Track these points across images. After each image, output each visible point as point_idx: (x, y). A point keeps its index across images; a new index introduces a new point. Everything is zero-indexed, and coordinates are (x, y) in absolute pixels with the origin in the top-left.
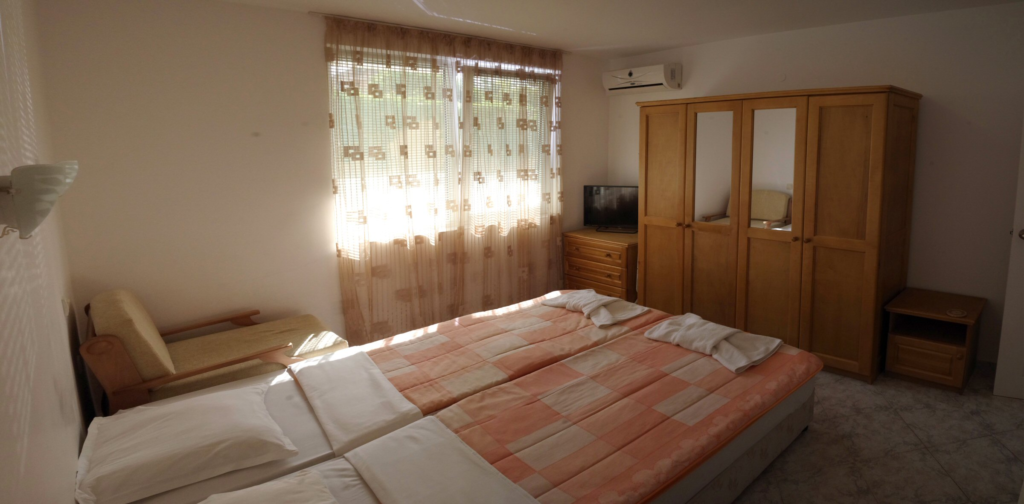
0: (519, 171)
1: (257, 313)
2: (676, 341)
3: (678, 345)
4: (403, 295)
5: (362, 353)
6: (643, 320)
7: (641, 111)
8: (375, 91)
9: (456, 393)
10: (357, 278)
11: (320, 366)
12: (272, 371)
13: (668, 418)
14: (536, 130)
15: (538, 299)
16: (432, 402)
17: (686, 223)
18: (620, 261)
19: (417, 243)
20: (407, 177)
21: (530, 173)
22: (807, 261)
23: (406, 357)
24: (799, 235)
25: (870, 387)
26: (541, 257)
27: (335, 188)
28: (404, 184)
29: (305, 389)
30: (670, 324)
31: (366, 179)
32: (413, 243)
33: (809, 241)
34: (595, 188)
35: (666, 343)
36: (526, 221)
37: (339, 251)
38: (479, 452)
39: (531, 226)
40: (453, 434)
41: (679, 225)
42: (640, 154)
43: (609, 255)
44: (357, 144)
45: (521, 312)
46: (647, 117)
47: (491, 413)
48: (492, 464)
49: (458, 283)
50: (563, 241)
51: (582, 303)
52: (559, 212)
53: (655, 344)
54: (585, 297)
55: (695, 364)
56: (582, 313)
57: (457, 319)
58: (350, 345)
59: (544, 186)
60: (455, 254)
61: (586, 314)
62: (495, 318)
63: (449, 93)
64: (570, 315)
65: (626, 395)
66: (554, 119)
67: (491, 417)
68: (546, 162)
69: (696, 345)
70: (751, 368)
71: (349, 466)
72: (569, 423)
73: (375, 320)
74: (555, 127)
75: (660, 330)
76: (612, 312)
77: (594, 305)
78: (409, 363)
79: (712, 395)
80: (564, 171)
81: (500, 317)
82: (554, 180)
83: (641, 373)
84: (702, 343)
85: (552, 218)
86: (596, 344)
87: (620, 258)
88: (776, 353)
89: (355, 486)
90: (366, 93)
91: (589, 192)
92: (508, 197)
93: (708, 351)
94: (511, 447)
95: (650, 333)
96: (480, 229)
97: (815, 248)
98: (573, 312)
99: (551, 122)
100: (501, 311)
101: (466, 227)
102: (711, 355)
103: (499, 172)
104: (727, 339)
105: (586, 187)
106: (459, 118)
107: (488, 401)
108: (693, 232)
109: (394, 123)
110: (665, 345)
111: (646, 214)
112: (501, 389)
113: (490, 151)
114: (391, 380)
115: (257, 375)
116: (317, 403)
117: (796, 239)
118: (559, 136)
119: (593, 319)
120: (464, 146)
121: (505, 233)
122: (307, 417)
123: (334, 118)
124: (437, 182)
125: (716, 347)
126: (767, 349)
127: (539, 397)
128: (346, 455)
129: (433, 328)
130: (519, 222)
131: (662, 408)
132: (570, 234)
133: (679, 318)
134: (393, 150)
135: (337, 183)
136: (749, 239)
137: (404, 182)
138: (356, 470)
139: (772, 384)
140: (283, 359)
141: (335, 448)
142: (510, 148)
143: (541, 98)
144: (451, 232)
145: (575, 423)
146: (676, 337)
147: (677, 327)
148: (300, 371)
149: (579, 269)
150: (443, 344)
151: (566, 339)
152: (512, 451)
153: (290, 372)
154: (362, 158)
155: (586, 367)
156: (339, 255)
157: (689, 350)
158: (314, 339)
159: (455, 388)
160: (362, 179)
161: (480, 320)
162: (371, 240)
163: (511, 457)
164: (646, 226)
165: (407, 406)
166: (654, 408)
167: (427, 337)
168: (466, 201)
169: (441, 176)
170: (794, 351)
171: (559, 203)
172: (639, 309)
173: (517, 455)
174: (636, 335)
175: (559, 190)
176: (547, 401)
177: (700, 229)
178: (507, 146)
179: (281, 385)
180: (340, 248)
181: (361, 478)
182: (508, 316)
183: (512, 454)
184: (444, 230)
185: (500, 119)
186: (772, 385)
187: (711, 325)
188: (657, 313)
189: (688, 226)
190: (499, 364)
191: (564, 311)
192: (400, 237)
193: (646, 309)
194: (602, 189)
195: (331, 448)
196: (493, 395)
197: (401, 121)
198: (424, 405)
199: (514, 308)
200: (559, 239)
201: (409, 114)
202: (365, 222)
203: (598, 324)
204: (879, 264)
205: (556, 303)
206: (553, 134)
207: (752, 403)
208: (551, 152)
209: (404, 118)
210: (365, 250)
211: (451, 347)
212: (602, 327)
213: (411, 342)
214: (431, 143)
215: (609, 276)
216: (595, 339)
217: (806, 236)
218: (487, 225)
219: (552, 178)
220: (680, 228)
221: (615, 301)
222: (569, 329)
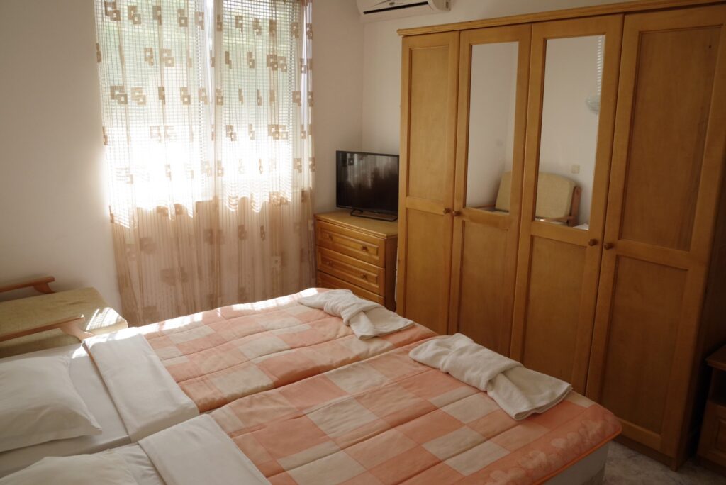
0: (270, 126)
1: (52, 280)
2: (445, 368)
3: (448, 373)
4: (168, 277)
5: (140, 335)
6: (405, 336)
7: (404, 44)
8: (134, 16)
9: (226, 393)
10: (128, 250)
11: (108, 344)
12: (71, 344)
13: (440, 462)
14: (286, 71)
15: (294, 295)
16: (206, 399)
17: (456, 209)
18: (377, 258)
19: (177, 213)
20: (166, 127)
21: (280, 130)
22: (606, 277)
23: (177, 345)
24: (598, 236)
25: (673, 474)
26: (293, 244)
27: (105, 137)
28: (163, 138)
29: (100, 366)
30: (438, 344)
31: (131, 129)
32: (173, 213)
33: (611, 246)
34: (348, 155)
35: (434, 368)
36: (278, 194)
37: (112, 215)
38: (254, 462)
39: (282, 202)
40: (228, 438)
41: (447, 211)
42: (402, 106)
43: (365, 248)
44: (121, 83)
45: (278, 309)
46: (411, 52)
47: (261, 421)
48: (267, 477)
49: (216, 267)
50: (314, 225)
51: (341, 306)
52: (311, 186)
53: (421, 368)
54: (342, 299)
55: (467, 400)
56: (340, 318)
57: (219, 309)
58: (130, 325)
59: (295, 150)
60: (211, 231)
61: (345, 320)
62: (254, 312)
63: (200, 18)
64: (329, 319)
65: (393, 426)
66: (304, 56)
67: (262, 426)
68: (297, 115)
69: (470, 375)
70: (533, 417)
71: (142, 453)
72: (337, 447)
73: (146, 305)
74: (306, 67)
75: (427, 350)
76: (373, 320)
77: (354, 309)
78: (180, 353)
79: (488, 443)
80: (315, 130)
81: (259, 312)
82: (306, 140)
83: (408, 402)
84: (475, 374)
85: (303, 192)
86: (357, 359)
87: (377, 254)
88: (562, 402)
89: (152, 475)
90: (126, 19)
91: (343, 160)
92: (260, 161)
93: (482, 386)
94: (283, 463)
95: (416, 353)
96: (234, 202)
97: (618, 258)
98: (332, 316)
99: (301, 60)
100: (260, 305)
101: (220, 198)
102: (486, 392)
103: (251, 126)
104: (504, 372)
105: (338, 153)
106: (211, 52)
107: (256, 408)
108: (464, 222)
109: (152, 57)
110: (432, 371)
111: (407, 195)
112: (267, 396)
113: (241, 98)
114: (168, 368)
115: (58, 346)
116: (110, 383)
117: (594, 242)
118: (310, 79)
119: (353, 327)
120: (217, 91)
121: (257, 209)
122: (104, 396)
123: (101, 48)
124: (192, 135)
125: (491, 382)
126: (553, 394)
127: (305, 412)
128: (140, 442)
129: (198, 317)
130: (271, 195)
131: (435, 448)
132: (323, 217)
133: (447, 339)
134: (151, 93)
135: (107, 132)
136: (532, 238)
137: (163, 135)
138: (150, 459)
139: (561, 440)
140: (78, 334)
141: (130, 433)
142: (261, 95)
143: (292, 25)
144: (206, 201)
145: (342, 449)
146: (445, 362)
147: (446, 349)
148: (93, 346)
149: (332, 264)
150: (209, 336)
151: (327, 346)
152: (284, 467)
153: (85, 346)
154: (126, 102)
155: (351, 384)
156: (112, 221)
157: (460, 382)
158: (100, 315)
159: (224, 388)
160: (127, 129)
161: (240, 314)
162: (138, 206)
163: (283, 474)
164: (407, 210)
165: (185, 400)
166: (425, 446)
167: (194, 326)
168: (219, 163)
169: (196, 128)
170: (585, 403)
171: (310, 173)
172: (402, 322)
173: (288, 472)
174: (400, 353)
175: (310, 156)
176: (313, 417)
177: (473, 220)
178: (258, 92)
179: (79, 359)
180: (112, 213)
181: (156, 469)
182: (267, 311)
183: (284, 471)
184: (200, 200)
185: (250, 54)
186: (559, 443)
187: (486, 352)
188: (421, 329)
189: (459, 214)
190: (264, 367)
191: (322, 314)
192: (163, 205)
193: (410, 322)
194: (356, 156)
195: (127, 433)
196: (260, 401)
197: (158, 55)
198: (200, 401)
199: (270, 303)
200: (311, 222)
201: (165, 47)
202: (132, 182)
203: (359, 334)
204: (706, 291)
205: (312, 302)
206: (304, 76)
207: (535, 462)
208: (302, 102)
209: (162, 51)
210: (133, 216)
211: (217, 341)
212: (363, 338)
213: (181, 330)
214: (185, 86)
215: (365, 277)
216: (356, 352)
217: (607, 240)
218: (240, 197)
219: (303, 138)
220: (449, 215)
221: (376, 307)
222: (329, 336)
